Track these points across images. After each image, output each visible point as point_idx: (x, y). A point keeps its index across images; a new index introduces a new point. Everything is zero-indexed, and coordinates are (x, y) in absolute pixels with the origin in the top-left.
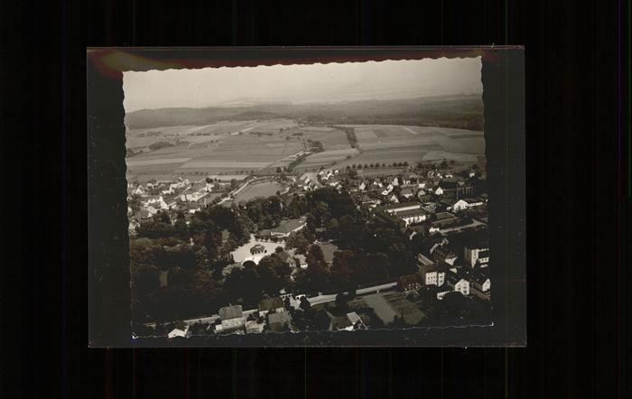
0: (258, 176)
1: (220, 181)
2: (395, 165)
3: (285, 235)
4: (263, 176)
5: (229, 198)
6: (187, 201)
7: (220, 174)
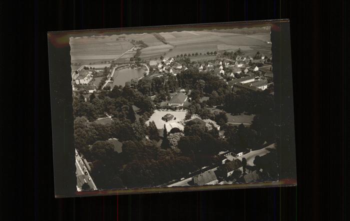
0: (119, 64)
1: (94, 68)
2: (208, 53)
3: (180, 105)
4: (121, 64)
5: (109, 81)
6: (81, 84)
7: (90, 64)
